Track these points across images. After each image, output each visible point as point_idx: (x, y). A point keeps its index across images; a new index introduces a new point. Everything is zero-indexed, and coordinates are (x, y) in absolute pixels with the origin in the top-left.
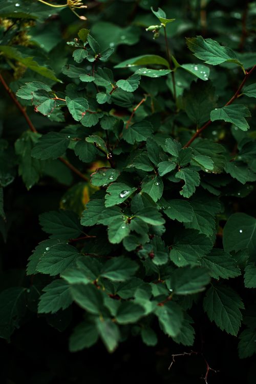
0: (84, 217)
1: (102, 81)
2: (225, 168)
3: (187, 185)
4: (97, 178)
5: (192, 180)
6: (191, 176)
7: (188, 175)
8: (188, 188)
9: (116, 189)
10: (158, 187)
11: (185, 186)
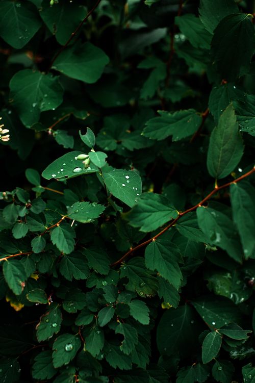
0: (34, 370)
1: (35, 225)
2: (158, 292)
3: (127, 341)
4: (41, 330)
5: (130, 335)
6: (129, 330)
7: (126, 329)
8: (127, 344)
9: (62, 342)
10: (99, 336)
11: (124, 341)
